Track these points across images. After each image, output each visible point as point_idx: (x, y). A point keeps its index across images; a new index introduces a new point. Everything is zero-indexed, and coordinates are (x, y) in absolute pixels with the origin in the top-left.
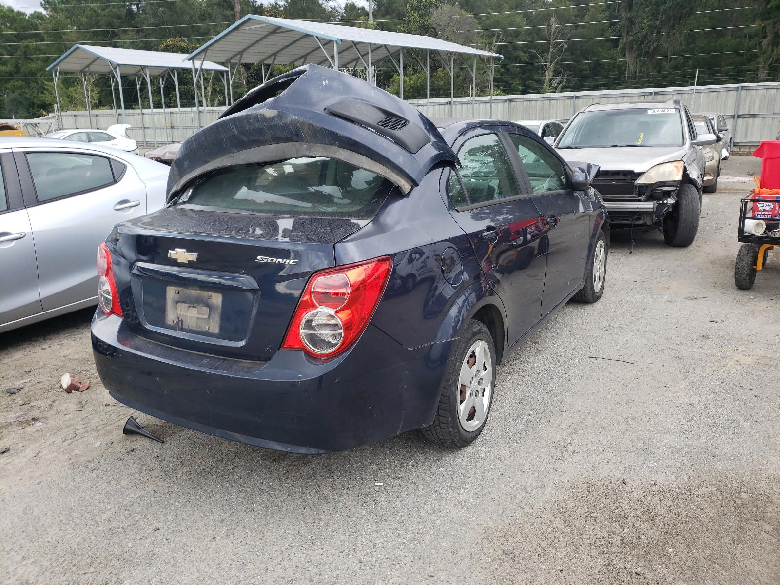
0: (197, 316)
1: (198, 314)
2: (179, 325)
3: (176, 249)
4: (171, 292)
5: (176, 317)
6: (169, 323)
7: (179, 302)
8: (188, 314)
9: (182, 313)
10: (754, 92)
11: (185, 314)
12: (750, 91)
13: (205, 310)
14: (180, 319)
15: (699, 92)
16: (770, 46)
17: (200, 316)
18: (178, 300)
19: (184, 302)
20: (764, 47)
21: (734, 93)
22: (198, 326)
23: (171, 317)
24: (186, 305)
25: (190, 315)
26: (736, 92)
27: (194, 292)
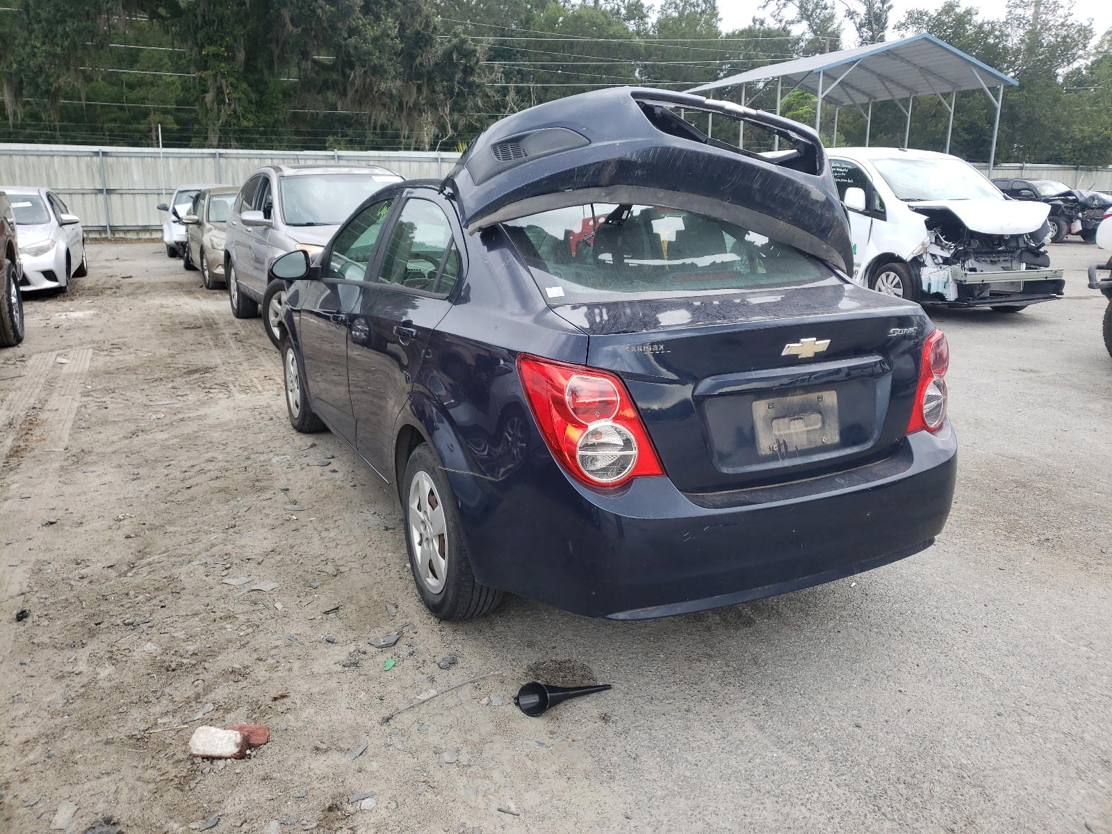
0: (806, 429)
1: (806, 426)
2: (783, 450)
3: (802, 340)
4: (760, 409)
5: (774, 441)
6: (763, 453)
7: (776, 418)
8: (792, 431)
9: (782, 433)
10: (234, 161)
11: (788, 432)
12: (230, 160)
13: (816, 417)
14: (781, 442)
15: (167, 157)
16: (215, 103)
17: (809, 428)
18: (774, 416)
19: (784, 417)
20: (209, 106)
21: (210, 160)
22: (809, 441)
23: (765, 443)
24: (786, 420)
25: (795, 431)
26: (212, 159)
27: (796, 399)
